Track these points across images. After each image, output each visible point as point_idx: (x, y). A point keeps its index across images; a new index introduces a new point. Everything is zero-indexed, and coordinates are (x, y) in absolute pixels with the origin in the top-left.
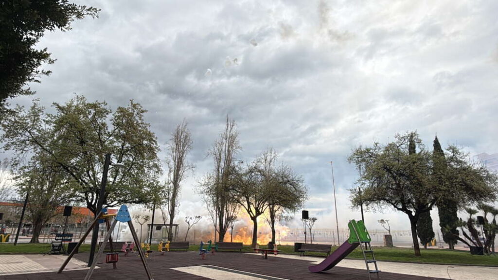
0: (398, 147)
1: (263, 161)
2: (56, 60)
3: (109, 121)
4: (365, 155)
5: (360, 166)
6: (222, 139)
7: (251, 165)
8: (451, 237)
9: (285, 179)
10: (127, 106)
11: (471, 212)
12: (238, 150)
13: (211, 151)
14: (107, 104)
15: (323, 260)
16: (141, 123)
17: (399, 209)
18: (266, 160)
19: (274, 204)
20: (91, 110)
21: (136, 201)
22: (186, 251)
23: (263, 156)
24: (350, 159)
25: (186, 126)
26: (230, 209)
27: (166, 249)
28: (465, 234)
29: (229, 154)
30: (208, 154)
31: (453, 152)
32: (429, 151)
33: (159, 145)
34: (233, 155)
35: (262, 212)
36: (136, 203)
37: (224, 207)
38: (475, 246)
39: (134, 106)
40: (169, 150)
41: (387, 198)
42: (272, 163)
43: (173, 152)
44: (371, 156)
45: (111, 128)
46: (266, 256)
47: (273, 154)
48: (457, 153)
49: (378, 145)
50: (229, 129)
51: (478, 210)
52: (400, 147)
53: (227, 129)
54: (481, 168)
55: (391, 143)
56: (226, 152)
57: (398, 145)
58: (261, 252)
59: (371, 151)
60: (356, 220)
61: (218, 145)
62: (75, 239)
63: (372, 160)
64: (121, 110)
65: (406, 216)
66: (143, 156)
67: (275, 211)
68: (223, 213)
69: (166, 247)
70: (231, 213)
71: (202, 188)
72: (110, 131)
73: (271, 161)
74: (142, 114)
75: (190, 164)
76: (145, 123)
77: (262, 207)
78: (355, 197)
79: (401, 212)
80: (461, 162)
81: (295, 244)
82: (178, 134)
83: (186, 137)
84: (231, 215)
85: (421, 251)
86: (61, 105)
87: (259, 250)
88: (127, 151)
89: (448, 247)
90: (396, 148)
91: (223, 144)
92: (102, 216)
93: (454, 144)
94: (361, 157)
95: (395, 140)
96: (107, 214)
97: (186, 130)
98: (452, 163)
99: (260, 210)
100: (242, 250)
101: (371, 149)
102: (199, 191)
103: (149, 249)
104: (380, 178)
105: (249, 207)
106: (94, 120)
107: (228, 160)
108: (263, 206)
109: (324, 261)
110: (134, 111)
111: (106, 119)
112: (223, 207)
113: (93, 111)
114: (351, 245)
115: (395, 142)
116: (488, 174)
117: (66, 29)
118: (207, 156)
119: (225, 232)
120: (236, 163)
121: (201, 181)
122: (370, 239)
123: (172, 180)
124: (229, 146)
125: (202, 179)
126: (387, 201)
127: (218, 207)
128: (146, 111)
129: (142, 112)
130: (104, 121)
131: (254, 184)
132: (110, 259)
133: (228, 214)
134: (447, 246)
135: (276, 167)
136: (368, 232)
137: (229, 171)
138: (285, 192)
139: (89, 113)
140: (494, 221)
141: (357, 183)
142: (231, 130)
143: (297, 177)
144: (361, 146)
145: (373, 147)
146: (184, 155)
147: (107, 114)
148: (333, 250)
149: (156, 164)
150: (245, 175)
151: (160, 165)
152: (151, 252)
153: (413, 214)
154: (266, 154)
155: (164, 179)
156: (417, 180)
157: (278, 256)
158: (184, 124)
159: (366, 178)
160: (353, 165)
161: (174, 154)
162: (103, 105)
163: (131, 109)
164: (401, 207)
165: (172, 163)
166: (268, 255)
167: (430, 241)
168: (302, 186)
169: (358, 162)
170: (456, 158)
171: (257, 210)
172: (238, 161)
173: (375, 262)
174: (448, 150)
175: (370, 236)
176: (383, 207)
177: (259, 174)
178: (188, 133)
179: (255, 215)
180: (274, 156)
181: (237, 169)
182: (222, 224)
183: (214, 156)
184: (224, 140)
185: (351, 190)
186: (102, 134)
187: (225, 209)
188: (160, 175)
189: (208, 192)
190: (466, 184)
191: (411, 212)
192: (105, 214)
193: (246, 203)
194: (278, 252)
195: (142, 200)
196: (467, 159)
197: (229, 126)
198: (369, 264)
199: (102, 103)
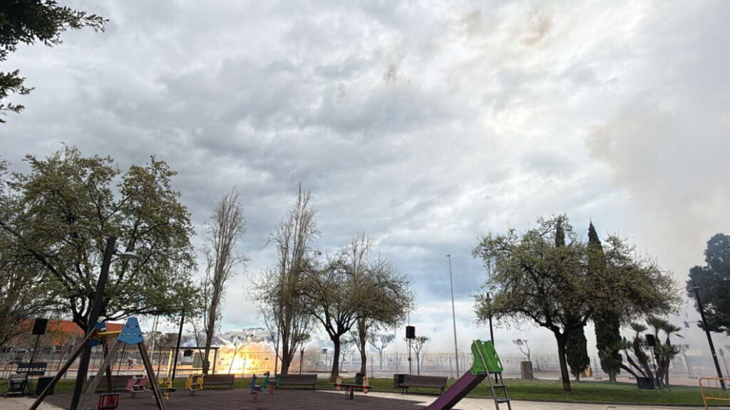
0: (541, 236)
1: (350, 252)
2: (33, 88)
3: (115, 188)
4: (496, 246)
5: (489, 262)
6: (292, 219)
7: (333, 258)
8: (612, 364)
9: (383, 280)
10: (145, 164)
11: (639, 328)
12: (315, 235)
13: (273, 235)
14: (112, 161)
15: (434, 399)
16: (167, 192)
17: (542, 325)
18: (355, 251)
19: (365, 316)
20: (86, 168)
21: (154, 311)
22: (230, 389)
23: (350, 246)
24: (475, 252)
25: (236, 197)
26: (300, 324)
27: (199, 385)
28: (629, 359)
29: (301, 242)
30: (269, 242)
31: (614, 244)
32: (583, 243)
33: (193, 225)
34: (307, 243)
35: (348, 329)
36: (153, 314)
37: (290, 321)
38: (643, 376)
39: (157, 165)
40: (208, 233)
41: (526, 308)
42: (364, 256)
43: (215, 237)
44: (503, 249)
45: (118, 198)
46: (352, 394)
47: (365, 242)
48: (619, 246)
49: (514, 232)
50: (302, 204)
51: (647, 326)
52: (543, 236)
53: (299, 204)
54: (651, 268)
55: (531, 230)
56: (297, 238)
57: (541, 233)
58: (344, 388)
59: (504, 241)
60: (482, 340)
61: (284, 227)
62: (49, 371)
63: (505, 253)
64: (136, 170)
65: (552, 334)
66: (168, 243)
67: (367, 327)
68: (289, 329)
69: (198, 382)
70: (302, 330)
71: (257, 292)
72: (117, 203)
73: (362, 253)
74: (168, 177)
75: (241, 256)
76: (172, 192)
77: (348, 321)
78: (482, 306)
79: (544, 328)
80: (624, 258)
81: (395, 375)
82: (224, 209)
83: (236, 214)
84: (302, 332)
85: (571, 385)
86: (38, 160)
87: (341, 386)
88: (143, 234)
89: (608, 379)
90: (539, 237)
91: (293, 225)
92: (96, 335)
93: (615, 233)
94: (491, 249)
95: (537, 226)
96: (104, 331)
97: (236, 204)
98: (613, 260)
99: (345, 325)
100: (316, 387)
101: (504, 238)
102: (253, 295)
103: (170, 387)
104: (516, 279)
105: (328, 320)
106: (91, 185)
107: (299, 251)
108: (349, 319)
109: (437, 400)
110: (156, 173)
111: (111, 183)
112: (288, 320)
113: (89, 171)
114: (474, 378)
115: (537, 228)
116: (660, 276)
117: (53, 42)
118: (267, 244)
119: (291, 359)
120: (311, 254)
121: (256, 281)
122: (502, 368)
123: (212, 279)
124: (301, 230)
125: (258, 277)
126: (526, 312)
127: (281, 321)
128: (175, 173)
129: (169, 174)
130: (107, 187)
131: (336, 286)
132: (105, 401)
133: (297, 331)
134: (606, 377)
135: (369, 262)
136: (500, 357)
137: (300, 266)
138: (381, 299)
139: (84, 173)
140: (668, 341)
141: (484, 286)
142: (304, 206)
143: (399, 277)
144: (490, 234)
145: (507, 236)
146: (233, 241)
147: (113, 175)
148: (449, 384)
149: (187, 255)
150: (324, 272)
151: (194, 255)
152: (174, 390)
153: (561, 331)
154: (356, 242)
155: (199, 277)
156: (567, 283)
157: (370, 394)
158: (234, 195)
159: (497, 279)
160: (480, 261)
161: (217, 239)
162: (106, 162)
163: (151, 170)
164: (545, 322)
165: (213, 253)
166: (355, 393)
167: (584, 370)
168: (406, 290)
169: (486, 256)
170: (618, 253)
171: (340, 324)
172: (313, 253)
173: (508, 402)
174: (607, 241)
175: (502, 363)
176: (520, 321)
177: (345, 271)
178: (240, 208)
179: (336, 332)
180: (367, 246)
181: (312, 264)
182: (288, 346)
183: (278, 243)
184: (294, 221)
185: (475, 297)
186: (103, 206)
187: (292, 323)
188: (192, 272)
189: (267, 297)
190: (630, 290)
191: (558, 328)
192: (101, 332)
193: (323, 315)
194: (369, 389)
195: (163, 309)
196: (632, 255)
197: (302, 199)
198: (500, 405)
199: (105, 159)
